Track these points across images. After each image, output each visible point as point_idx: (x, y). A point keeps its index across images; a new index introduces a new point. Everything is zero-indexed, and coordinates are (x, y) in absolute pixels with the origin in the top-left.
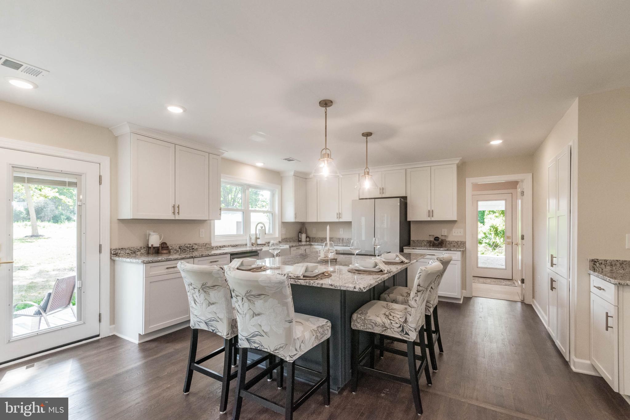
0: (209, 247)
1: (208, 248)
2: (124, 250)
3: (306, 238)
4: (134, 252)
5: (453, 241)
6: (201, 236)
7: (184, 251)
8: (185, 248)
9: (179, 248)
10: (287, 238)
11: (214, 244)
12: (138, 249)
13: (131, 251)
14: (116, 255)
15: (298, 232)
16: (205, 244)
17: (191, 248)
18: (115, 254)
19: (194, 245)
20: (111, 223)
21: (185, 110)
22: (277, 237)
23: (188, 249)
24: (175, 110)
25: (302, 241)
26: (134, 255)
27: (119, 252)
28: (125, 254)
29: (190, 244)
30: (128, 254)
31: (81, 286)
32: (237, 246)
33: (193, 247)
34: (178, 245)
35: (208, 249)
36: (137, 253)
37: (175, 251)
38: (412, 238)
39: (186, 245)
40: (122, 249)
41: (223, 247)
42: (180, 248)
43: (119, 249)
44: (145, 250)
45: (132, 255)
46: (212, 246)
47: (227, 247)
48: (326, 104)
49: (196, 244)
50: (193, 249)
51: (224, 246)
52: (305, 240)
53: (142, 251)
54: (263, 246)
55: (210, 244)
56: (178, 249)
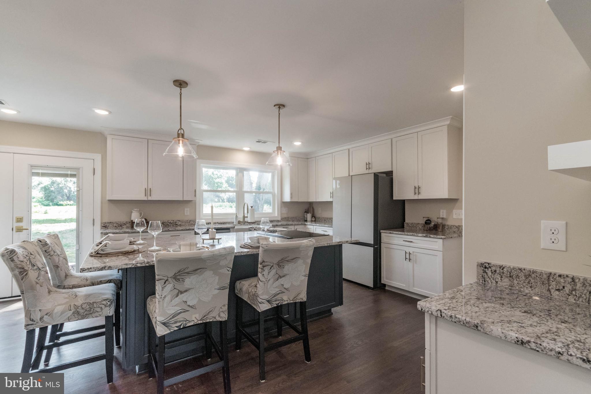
1: (192, 224)
2: (112, 223)
3: (312, 218)
4: (121, 226)
5: (454, 226)
6: (186, 214)
7: (167, 226)
8: (168, 224)
9: (163, 223)
10: (288, 218)
12: (124, 223)
13: (118, 225)
14: (106, 227)
15: (304, 211)
18: (104, 227)
19: (177, 222)
20: (102, 203)
21: (110, 112)
22: (276, 217)
23: (172, 225)
24: (102, 112)
25: (308, 220)
26: (121, 228)
27: (108, 225)
28: (112, 226)
29: (173, 221)
30: (115, 226)
31: (78, 249)
32: (225, 223)
33: (177, 223)
36: (123, 226)
38: (407, 220)
39: (169, 222)
40: (110, 222)
43: (108, 223)
44: (130, 224)
45: (119, 228)
46: (197, 222)
48: (180, 84)
49: (179, 221)
50: (177, 224)
52: (311, 220)
53: (127, 225)
54: (250, 224)
55: (194, 221)
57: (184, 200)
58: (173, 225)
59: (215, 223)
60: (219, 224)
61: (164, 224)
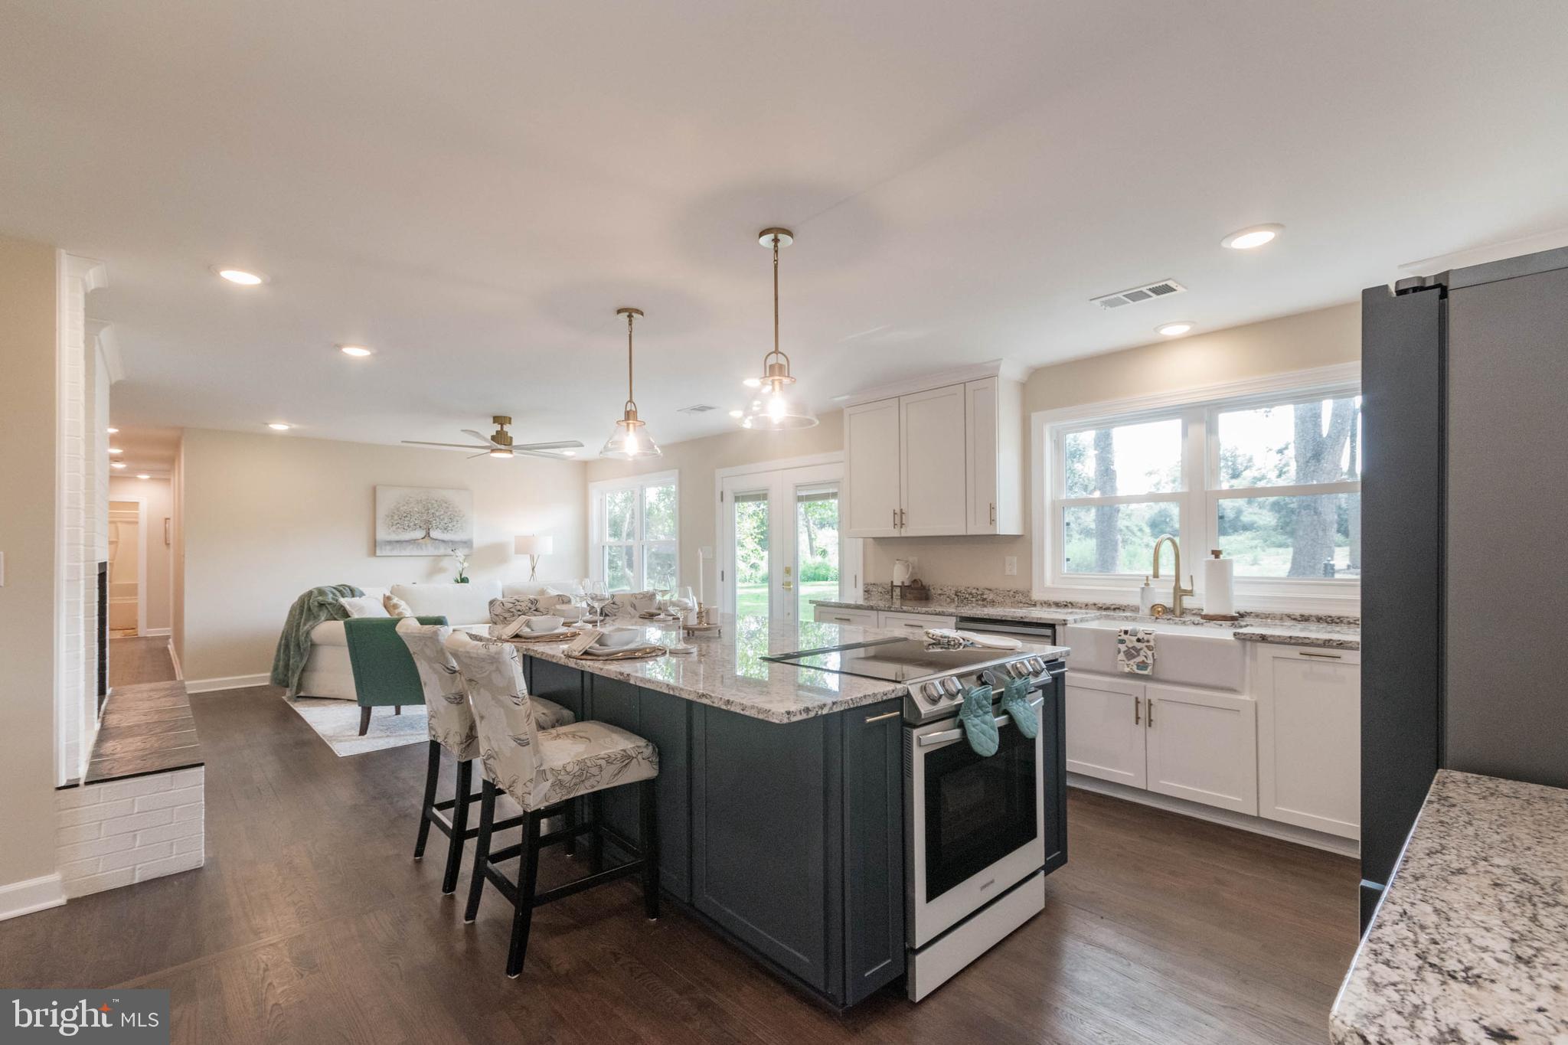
0: (1024, 600)
1: (1022, 602)
6: (1008, 572)
7: (965, 601)
8: (967, 596)
11: (1036, 596)
16: (1012, 593)
17: (979, 597)
19: (987, 592)
23: (974, 599)
32: (1119, 608)
34: (953, 587)
35: (1021, 605)
37: (948, 600)
39: (970, 591)
41: (1066, 605)
42: (956, 595)
46: (1033, 599)
47: (1081, 608)
49: (990, 590)
50: (984, 600)
51: (1070, 603)
55: (1027, 593)
56: (954, 596)
57: (969, 534)
58: (977, 600)
59: (1086, 605)
60: (1100, 608)
61: (958, 596)
